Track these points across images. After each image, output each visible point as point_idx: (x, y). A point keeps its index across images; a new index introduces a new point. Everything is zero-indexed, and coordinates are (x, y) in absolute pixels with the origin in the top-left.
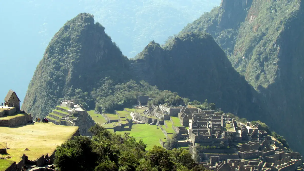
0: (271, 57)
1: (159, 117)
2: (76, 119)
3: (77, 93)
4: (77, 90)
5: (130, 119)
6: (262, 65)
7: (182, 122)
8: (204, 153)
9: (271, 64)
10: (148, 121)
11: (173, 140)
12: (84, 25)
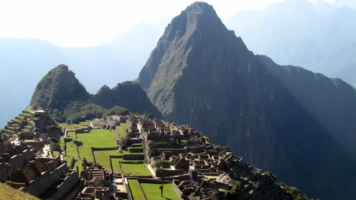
0: (169, 99)
1: (111, 123)
2: (36, 119)
3: (55, 112)
4: (55, 111)
5: (89, 126)
6: (164, 103)
7: (131, 125)
8: (157, 149)
9: (169, 102)
10: (103, 127)
11: (127, 138)
12: (61, 70)
